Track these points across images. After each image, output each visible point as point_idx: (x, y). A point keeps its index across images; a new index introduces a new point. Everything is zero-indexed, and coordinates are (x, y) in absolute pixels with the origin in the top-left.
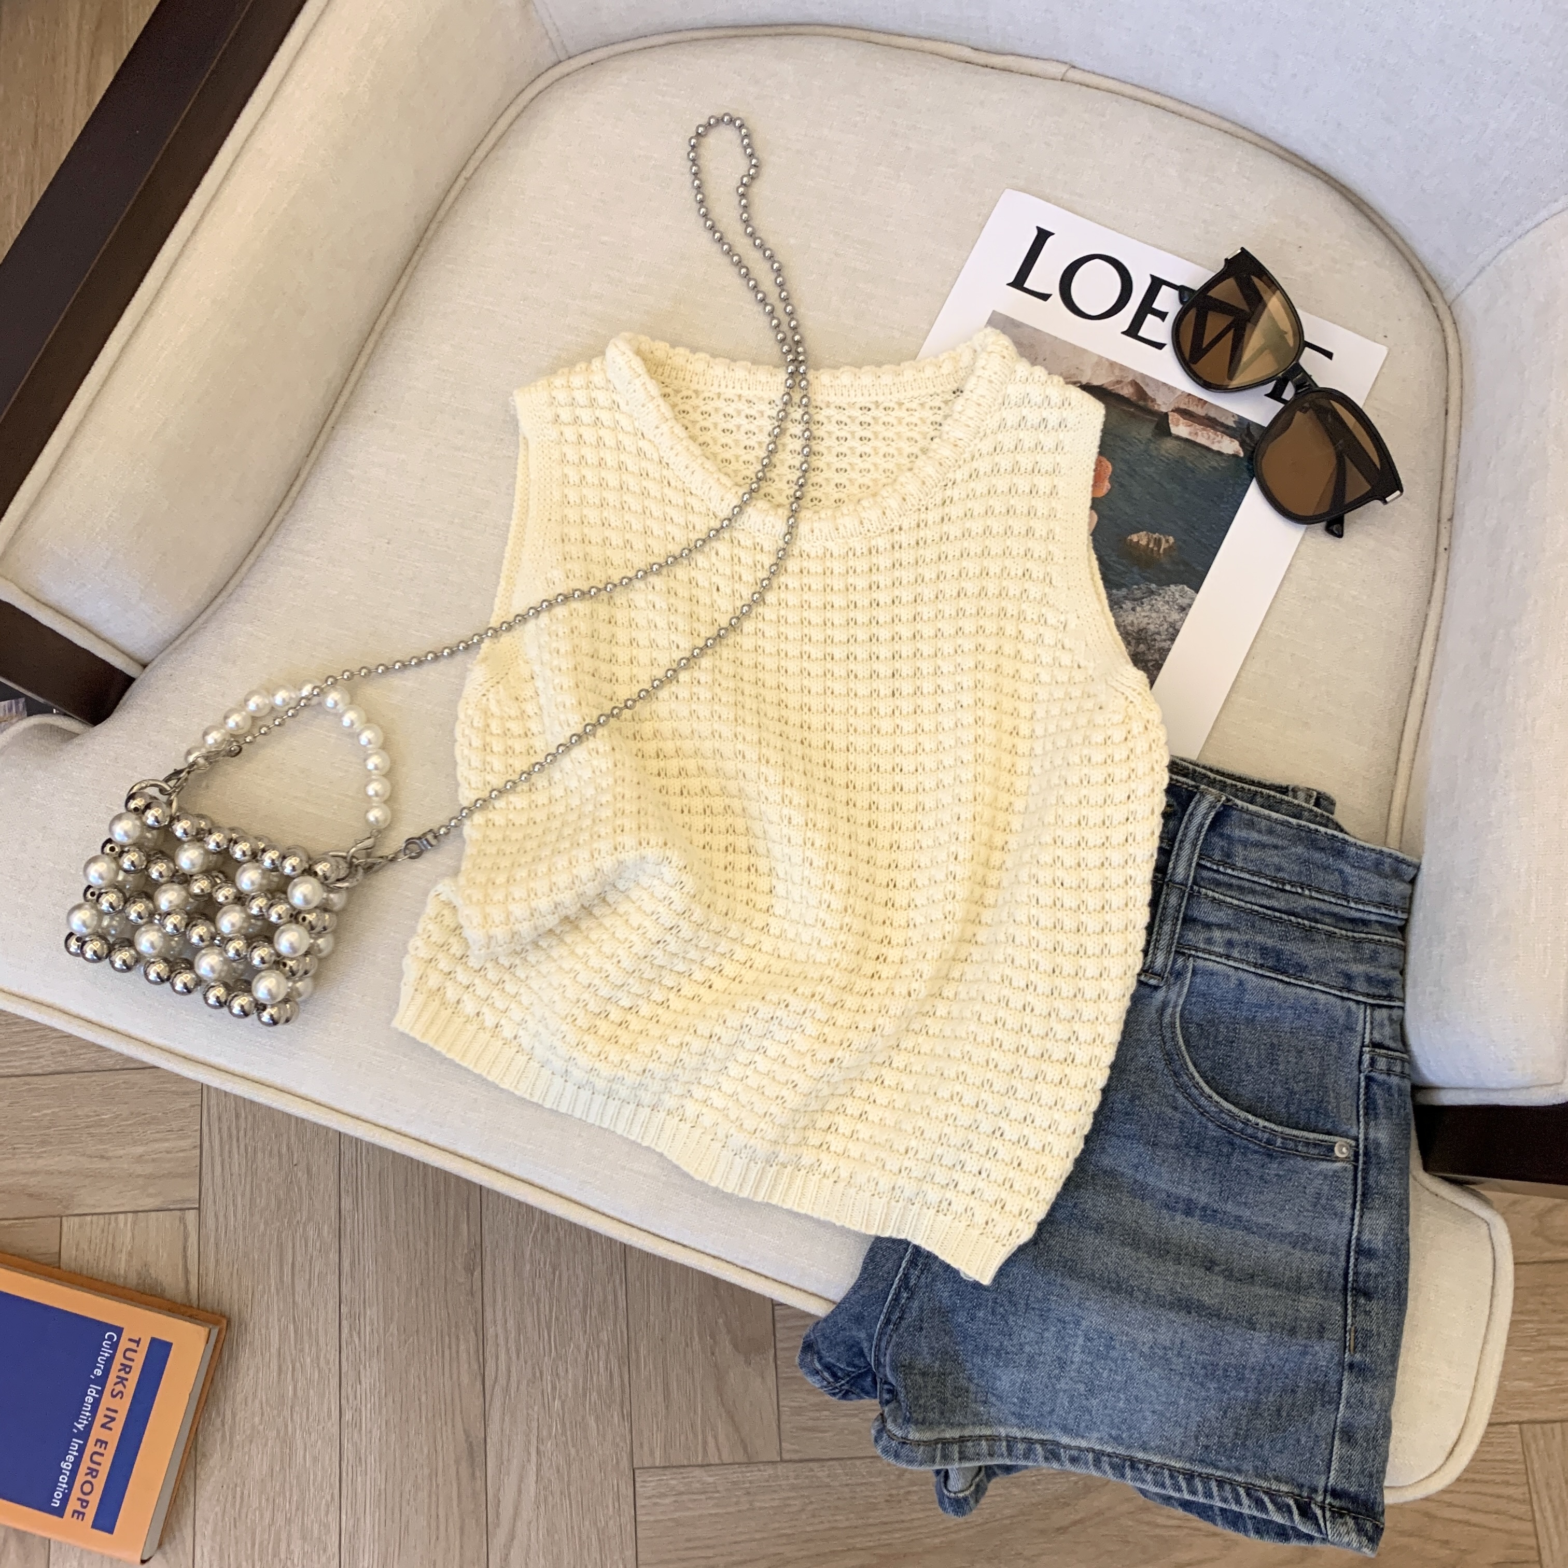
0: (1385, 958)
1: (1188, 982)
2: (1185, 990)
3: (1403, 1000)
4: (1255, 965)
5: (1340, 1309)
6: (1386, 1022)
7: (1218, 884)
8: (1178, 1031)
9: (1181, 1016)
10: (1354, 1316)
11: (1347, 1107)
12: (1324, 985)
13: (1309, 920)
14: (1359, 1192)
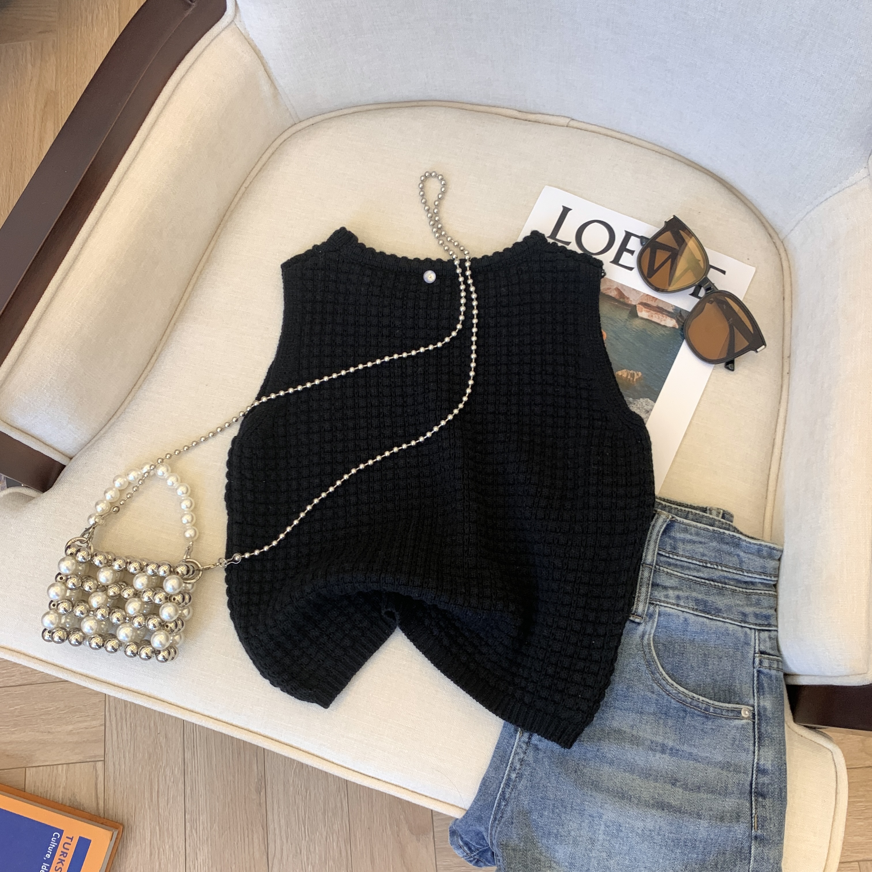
0: (765, 602)
1: (656, 620)
2: (655, 625)
3: (777, 626)
4: (693, 609)
5: (748, 805)
6: (767, 639)
7: (670, 564)
8: (653, 648)
9: (654, 640)
10: (756, 809)
11: (746, 688)
12: (731, 619)
13: (721, 583)
14: (757, 737)
